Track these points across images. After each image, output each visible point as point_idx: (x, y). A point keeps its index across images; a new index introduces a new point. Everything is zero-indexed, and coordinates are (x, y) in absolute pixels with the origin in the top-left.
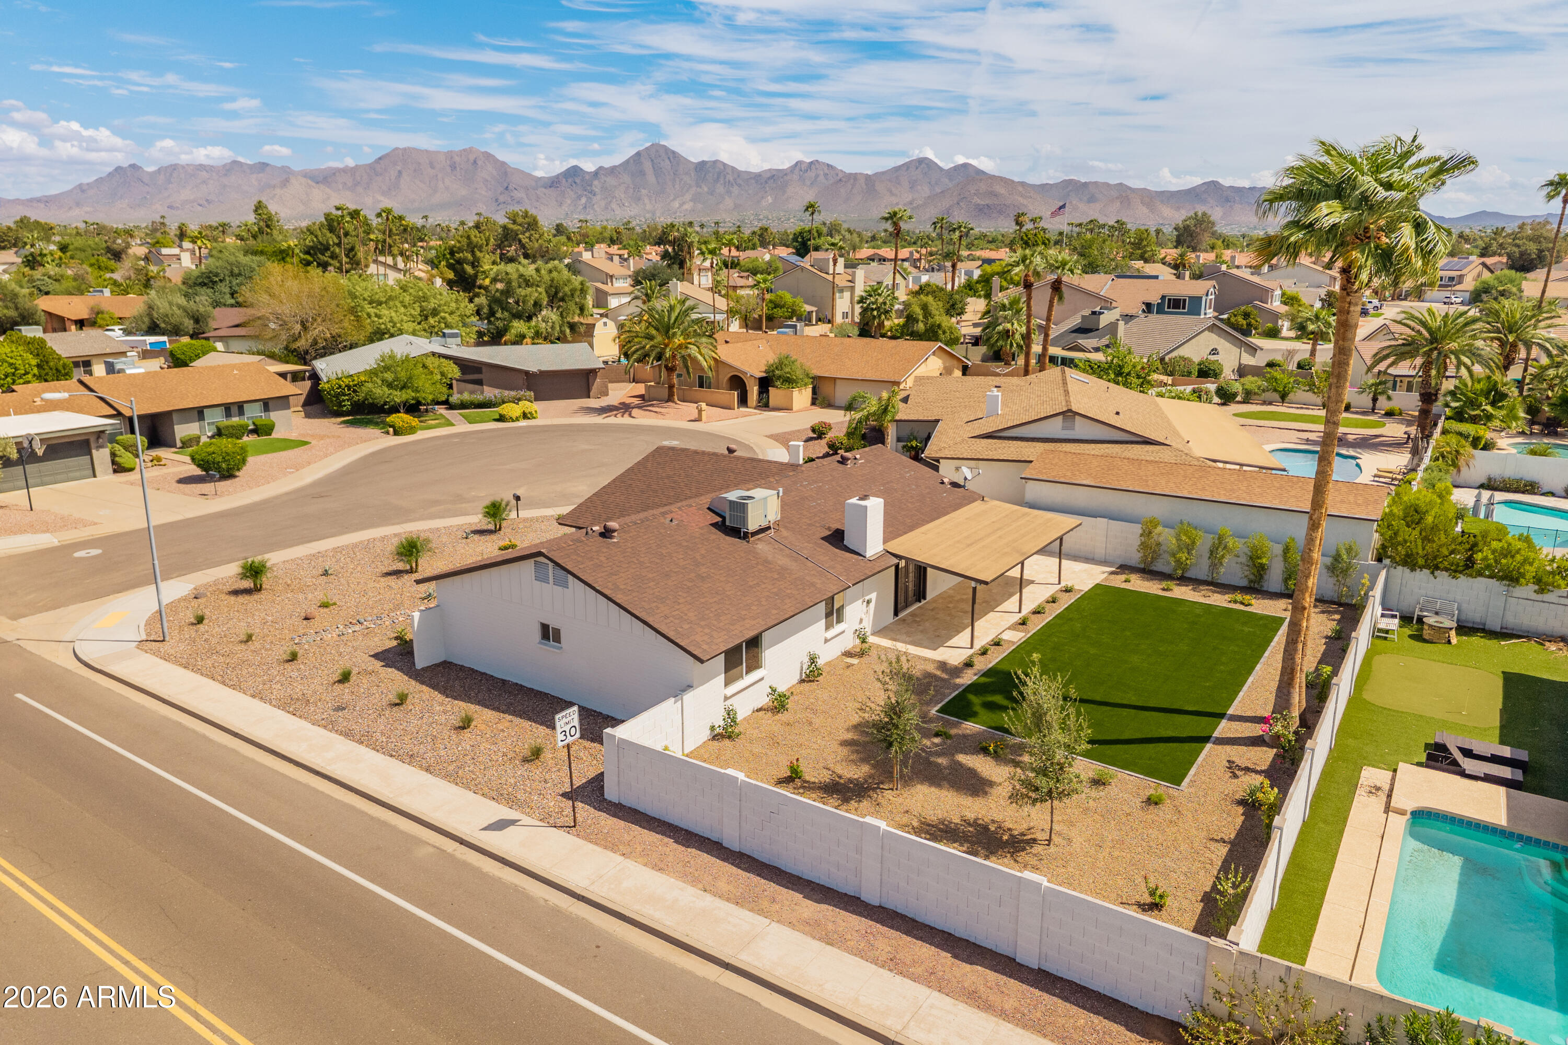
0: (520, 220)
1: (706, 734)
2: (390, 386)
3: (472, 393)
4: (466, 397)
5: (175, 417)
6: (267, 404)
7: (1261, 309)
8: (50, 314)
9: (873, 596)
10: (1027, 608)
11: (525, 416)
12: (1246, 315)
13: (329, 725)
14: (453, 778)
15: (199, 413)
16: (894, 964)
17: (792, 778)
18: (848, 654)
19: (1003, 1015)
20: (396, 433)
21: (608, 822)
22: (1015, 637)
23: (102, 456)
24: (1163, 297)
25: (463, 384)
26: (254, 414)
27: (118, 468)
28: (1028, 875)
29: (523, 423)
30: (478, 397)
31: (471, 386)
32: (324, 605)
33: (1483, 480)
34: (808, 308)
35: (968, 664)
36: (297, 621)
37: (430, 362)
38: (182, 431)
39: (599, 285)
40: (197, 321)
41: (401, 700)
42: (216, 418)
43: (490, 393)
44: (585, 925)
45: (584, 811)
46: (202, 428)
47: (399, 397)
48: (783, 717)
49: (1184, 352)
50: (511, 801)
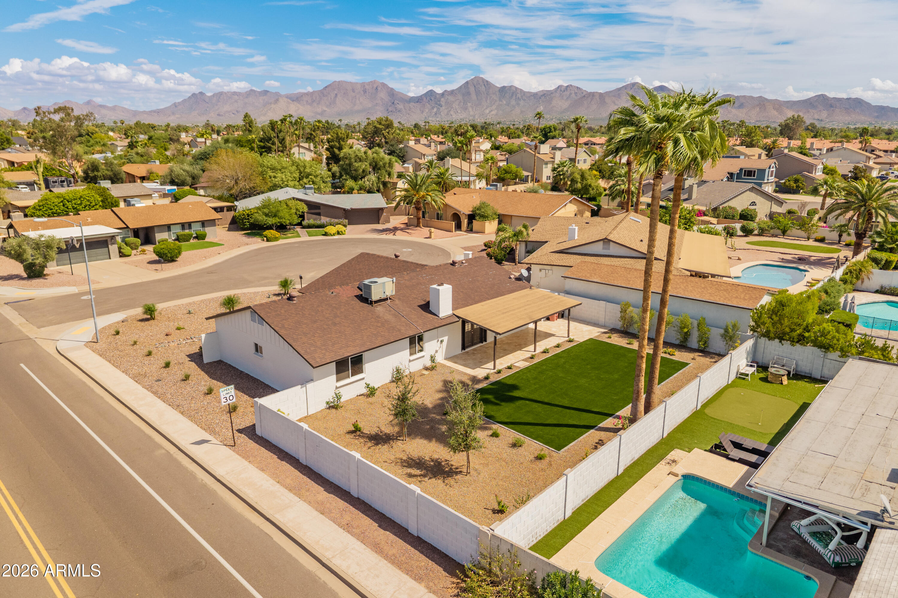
0: (383, 123)
1: (324, 406)
2: (267, 215)
3: (314, 220)
4: (312, 222)
5: (156, 229)
6: (204, 223)
7: (806, 177)
8: (128, 174)
9: (446, 339)
10: (539, 349)
11: (338, 233)
12: (796, 181)
13: (149, 388)
14: (191, 418)
15: (168, 227)
16: (348, 528)
17: (356, 431)
18: (426, 369)
19: (386, 557)
20: (268, 240)
21: (251, 444)
22: (523, 365)
23: (113, 249)
24: (741, 170)
25: (310, 215)
26: (196, 228)
27: (122, 255)
28: (412, 487)
29: (337, 237)
30: (318, 222)
31: (314, 216)
32: (178, 329)
33: (878, 288)
34: (525, 173)
35: (487, 378)
36: (162, 336)
37: (292, 203)
38: (159, 236)
39: (417, 160)
40: (193, 178)
41: (187, 378)
42: (177, 230)
43: (324, 220)
44: (212, 493)
45: (243, 439)
46: (170, 236)
47: (271, 221)
48: (370, 400)
49: (732, 204)
50: (212, 432)
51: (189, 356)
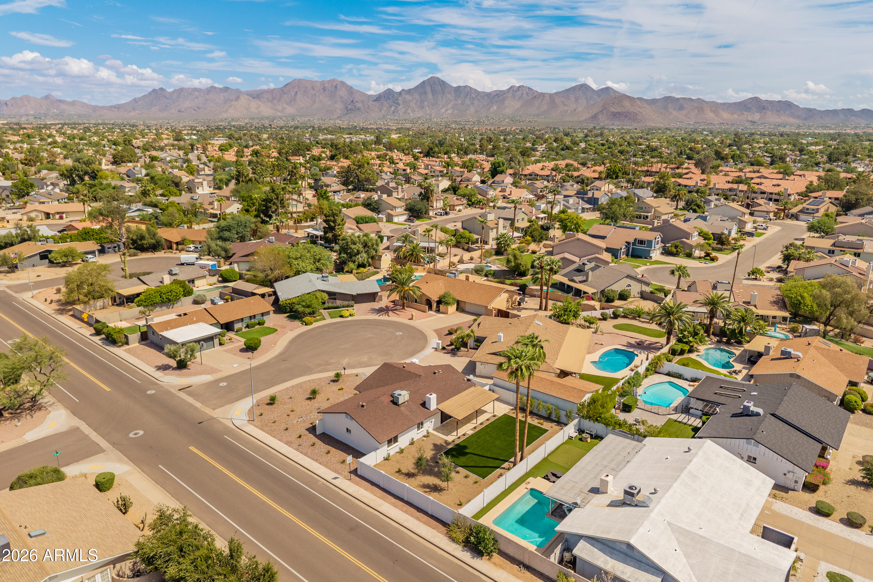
1: (383, 459)
4: (330, 305)
5: (235, 322)
6: (263, 314)
9: (433, 420)
11: (350, 315)
13: (297, 450)
14: (326, 466)
15: (242, 320)
17: (399, 471)
18: (424, 436)
20: (306, 325)
21: (358, 479)
23: (216, 341)
24: (635, 240)
25: (329, 300)
26: (258, 318)
27: (221, 344)
29: (350, 319)
30: (335, 305)
31: (332, 300)
32: (292, 411)
34: (476, 237)
35: (453, 441)
36: (285, 416)
37: (318, 294)
38: (236, 327)
39: (389, 211)
41: (313, 445)
42: (247, 321)
43: (339, 303)
44: (350, 500)
45: (353, 476)
46: (242, 325)
48: (402, 455)
50: (338, 473)
51: (307, 430)
